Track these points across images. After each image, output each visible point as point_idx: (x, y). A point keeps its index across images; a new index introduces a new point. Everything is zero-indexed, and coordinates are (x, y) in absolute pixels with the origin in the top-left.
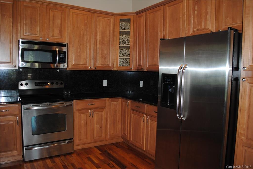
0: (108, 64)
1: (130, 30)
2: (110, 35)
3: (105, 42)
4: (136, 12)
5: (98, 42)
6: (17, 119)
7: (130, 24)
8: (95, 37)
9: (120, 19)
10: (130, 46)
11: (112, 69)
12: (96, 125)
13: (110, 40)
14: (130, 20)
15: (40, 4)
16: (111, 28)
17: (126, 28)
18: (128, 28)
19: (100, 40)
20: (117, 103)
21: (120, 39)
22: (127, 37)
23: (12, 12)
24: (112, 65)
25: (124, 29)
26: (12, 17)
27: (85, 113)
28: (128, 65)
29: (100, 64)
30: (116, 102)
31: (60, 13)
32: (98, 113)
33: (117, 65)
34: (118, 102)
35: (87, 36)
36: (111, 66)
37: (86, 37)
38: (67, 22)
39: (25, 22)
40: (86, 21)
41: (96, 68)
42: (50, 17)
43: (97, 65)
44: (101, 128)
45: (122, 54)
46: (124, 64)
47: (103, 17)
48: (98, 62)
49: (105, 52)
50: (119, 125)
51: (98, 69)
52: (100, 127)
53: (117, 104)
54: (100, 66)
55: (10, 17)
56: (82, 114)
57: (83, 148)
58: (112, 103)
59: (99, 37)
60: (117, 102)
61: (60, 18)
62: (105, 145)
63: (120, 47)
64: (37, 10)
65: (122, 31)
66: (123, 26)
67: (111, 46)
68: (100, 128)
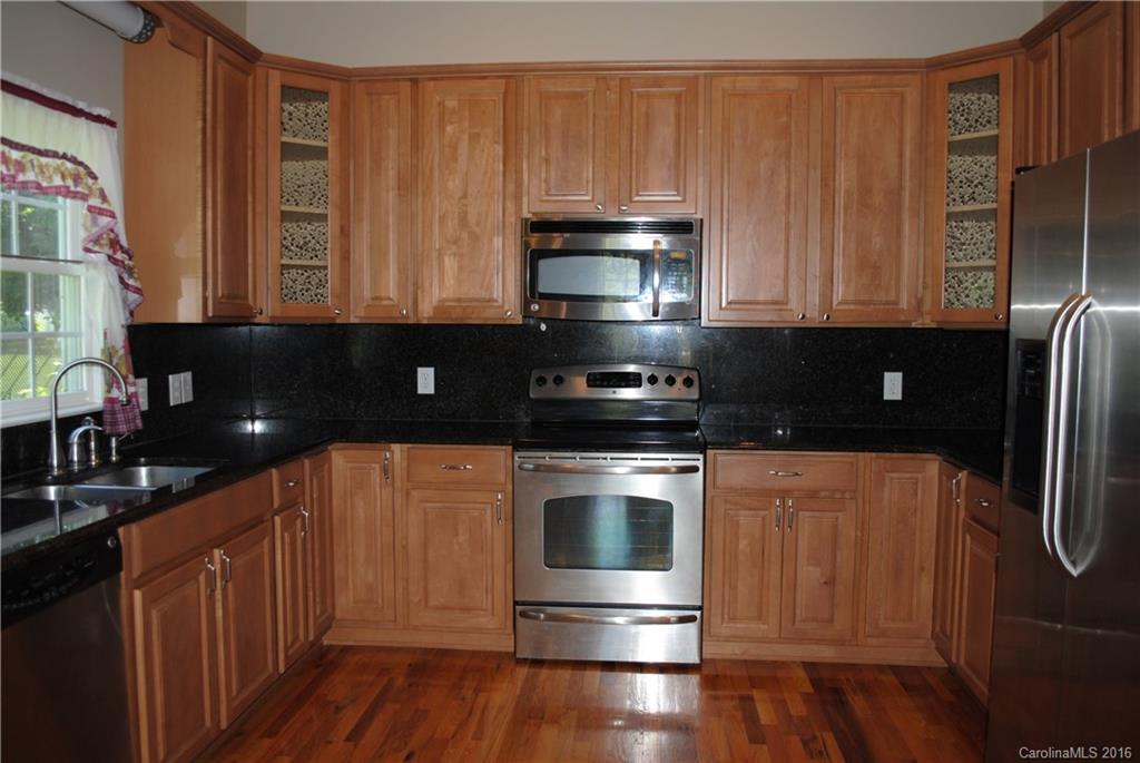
0: (893, 298)
1: (994, 132)
2: (901, 165)
3: (878, 199)
4: (1021, 39)
5: (840, 201)
6: (498, 500)
7: (994, 102)
8: (827, 183)
9: (951, 85)
10: (996, 210)
11: (910, 322)
12: (805, 568)
13: (901, 187)
14: (998, 83)
15: (597, 79)
16: (909, 132)
17: (977, 121)
18: (989, 122)
19: (848, 193)
20: (917, 479)
21: (951, 180)
22: (981, 166)
23: (501, 123)
24: (913, 301)
25: (970, 126)
26: (501, 141)
27: (754, 509)
28: (985, 299)
29: (851, 297)
30: (908, 475)
31: (673, 101)
32: (817, 514)
33: (936, 302)
34: (920, 476)
35: (789, 179)
36: (905, 308)
37: (785, 183)
38: (701, 131)
39: (543, 153)
40: (784, 119)
41: (828, 317)
42: (635, 122)
43: (835, 303)
44: (830, 582)
45: (961, 250)
46: (967, 296)
47: (865, 87)
48: (839, 292)
49: (877, 242)
50: (926, 587)
51: (840, 322)
52: (822, 581)
53: (916, 483)
54: (852, 307)
55: (498, 143)
56: (742, 512)
57: (747, 658)
58: (892, 478)
59: (845, 178)
60: (915, 475)
61: (672, 119)
62: (854, 665)
63: (949, 216)
64: (587, 103)
65: (959, 137)
66: (962, 115)
67: (906, 216)
68: (826, 583)
